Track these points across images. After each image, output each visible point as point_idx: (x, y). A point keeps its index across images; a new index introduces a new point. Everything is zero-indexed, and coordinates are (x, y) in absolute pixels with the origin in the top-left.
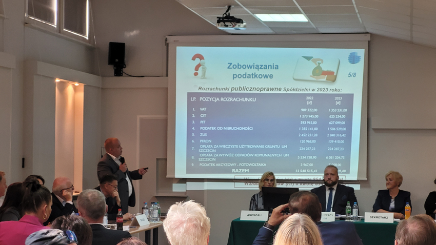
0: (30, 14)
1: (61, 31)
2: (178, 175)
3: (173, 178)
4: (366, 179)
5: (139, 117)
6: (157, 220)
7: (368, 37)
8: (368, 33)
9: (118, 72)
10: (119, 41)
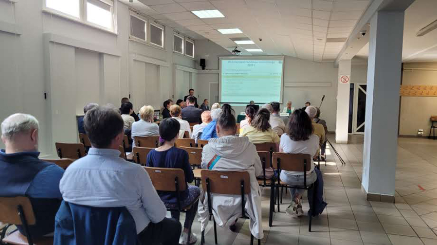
0: (175, 50)
1: (185, 55)
5: (210, 83)
8: (284, 55)
9: (203, 68)
10: (203, 58)
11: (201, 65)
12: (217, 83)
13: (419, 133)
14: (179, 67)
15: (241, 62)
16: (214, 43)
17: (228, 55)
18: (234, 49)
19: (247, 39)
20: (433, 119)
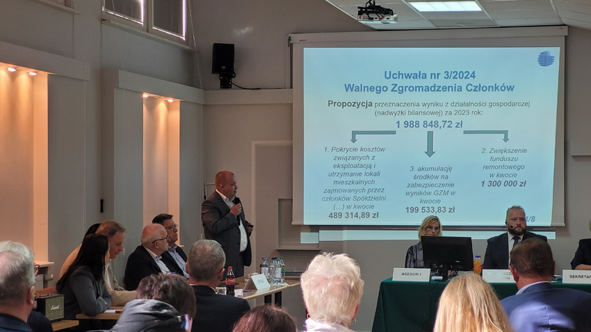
1: (150, 30)
3: (300, 225)
4: (563, 224)
5: (254, 144)
6: (280, 281)
7: (565, 31)
8: (565, 25)
9: (226, 83)
10: (226, 42)
11: (216, 69)
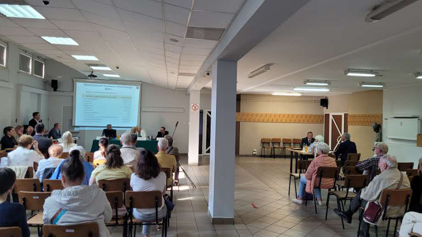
0: (20, 69)
1: (33, 75)
2: (76, 125)
5: (63, 105)
7: (141, 83)
9: (55, 90)
10: (55, 79)
11: (52, 86)
12: (71, 105)
13: (254, 153)
14: (24, 88)
15: (99, 86)
16: (68, 67)
17: (83, 78)
18: (90, 74)
19: (104, 66)
20: (263, 141)
